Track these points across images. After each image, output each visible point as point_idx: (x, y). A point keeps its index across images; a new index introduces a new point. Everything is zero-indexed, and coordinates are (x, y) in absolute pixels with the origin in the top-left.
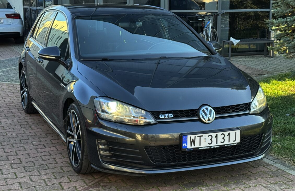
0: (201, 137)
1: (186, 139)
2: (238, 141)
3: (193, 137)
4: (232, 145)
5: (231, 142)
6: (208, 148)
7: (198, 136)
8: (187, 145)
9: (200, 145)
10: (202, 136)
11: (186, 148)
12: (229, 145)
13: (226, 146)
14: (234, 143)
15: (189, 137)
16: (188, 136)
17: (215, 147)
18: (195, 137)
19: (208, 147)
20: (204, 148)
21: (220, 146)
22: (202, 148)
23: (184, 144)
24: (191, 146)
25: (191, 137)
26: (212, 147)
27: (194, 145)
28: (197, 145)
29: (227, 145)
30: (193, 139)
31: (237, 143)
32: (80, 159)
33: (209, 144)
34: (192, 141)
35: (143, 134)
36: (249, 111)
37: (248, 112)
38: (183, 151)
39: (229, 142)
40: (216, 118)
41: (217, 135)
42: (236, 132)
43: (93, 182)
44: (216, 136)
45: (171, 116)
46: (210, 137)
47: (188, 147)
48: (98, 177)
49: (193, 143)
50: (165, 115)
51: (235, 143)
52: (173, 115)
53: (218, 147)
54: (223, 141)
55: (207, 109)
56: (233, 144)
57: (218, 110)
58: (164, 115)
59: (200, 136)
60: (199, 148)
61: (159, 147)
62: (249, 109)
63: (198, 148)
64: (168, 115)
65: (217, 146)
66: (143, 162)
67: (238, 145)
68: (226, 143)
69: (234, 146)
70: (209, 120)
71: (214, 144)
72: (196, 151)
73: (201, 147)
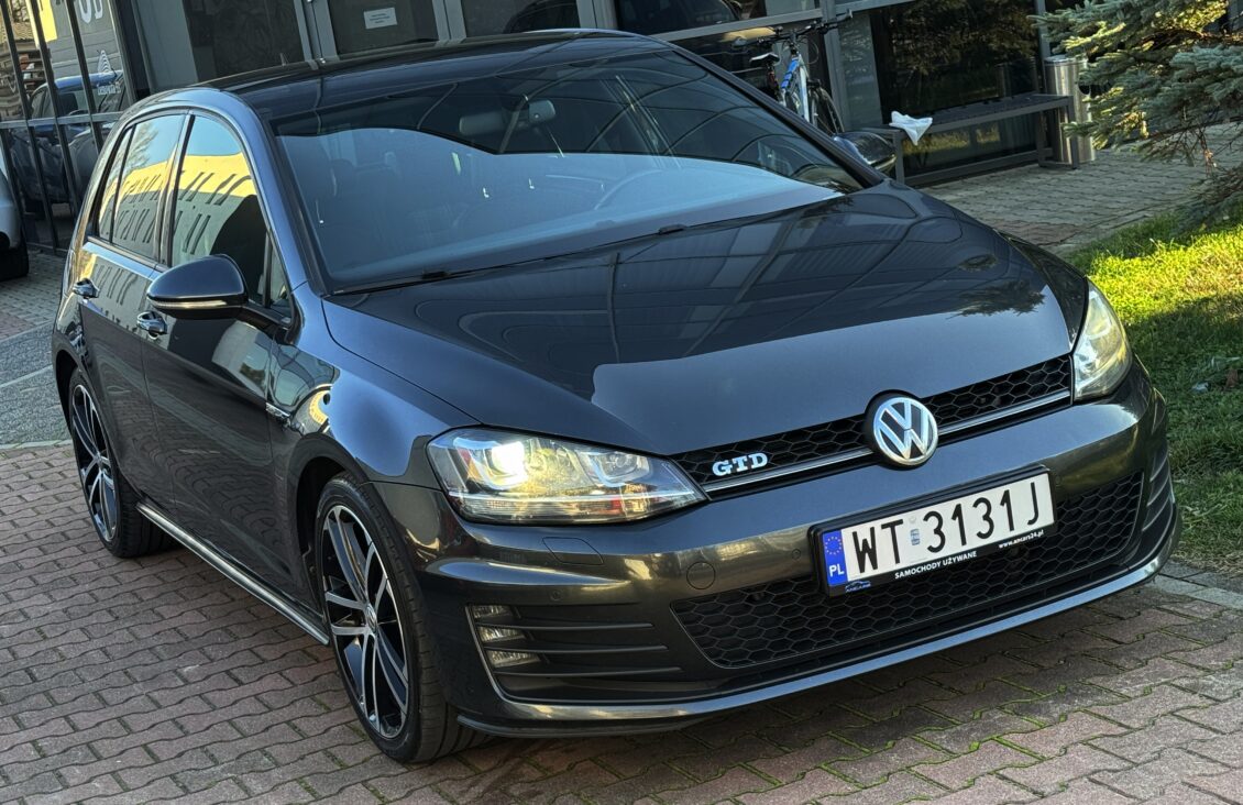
0: (897, 528)
1: (838, 546)
2: (1047, 518)
3: (863, 531)
4: (1025, 539)
5: (1022, 527)
6: (933, 566)
7: (884, 526)
8: (843, 568)
9: (897, 561)
10: (900, 522)
11: (842, 582)
12: (1015, 542)
13: (1001, 546)
14: (1033, 532)
15: (847, 533)
16: (843, 531)
17: (960, 558)
18: (872, 530)
19: (931, 562)
20: (917, 571)
21: (978, 550)
22: (908, 573)
23: (832, 569)
24: (862, 569)
25: (855, 534)
26: (949, 562)
27: (875, 566)
28: (886, 564)
29: (1006, 545)
30: (865, 541)
31: (1045, 529)
32: (404, 702)
33: (931, 549)
34: (861, 549)
35: (658, 555)
36: (1069, 390)
37: (1066, 394)
38: (832, 594)
39: (1012, 528)
40: (943, 440)
41: (958, 508)
42: (1033, 485)
43: (478, 789)
44: (958, 513)
45: (759, 460)
46: (934, 521)
47: (850, 579)
48: (493, 763)
49: (867, 555)
50: (734, 461)
51: (1037, 531)
52: (768, 456)
53: (970, 555)
54: (985, 528)
55: (900, 408)
56: (1028, 533)
57: (947, 406)
58: (731, 463)
59: (892, 525)
60: (897, 576)
61: (731, 596)
62: (1068, 382)
63: (893, 573)
64: (745, 458)
65: (966, 552)
66: (678, 669)
67: (1050, 536)
68: (1001, 533)
69: (1036, 541)
70: (915, 452)
71: (953, 547)
72: (887, 586)
73: (903, 570)
